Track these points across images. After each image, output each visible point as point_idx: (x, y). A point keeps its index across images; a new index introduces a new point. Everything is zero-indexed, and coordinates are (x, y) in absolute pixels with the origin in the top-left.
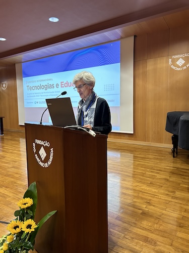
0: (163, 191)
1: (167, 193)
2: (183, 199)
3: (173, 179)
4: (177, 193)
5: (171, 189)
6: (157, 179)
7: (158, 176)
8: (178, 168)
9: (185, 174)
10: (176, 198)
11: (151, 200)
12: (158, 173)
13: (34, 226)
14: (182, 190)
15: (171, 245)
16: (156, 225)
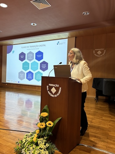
0: (96, 117)
1: (98, 118)
2: (107, 120)
3: (99, 112)
4: (103, 118)
5: (100, 116)
6: (92, 112)
7: (92, 111)
8: (100, 107)
9: (105, 110)
10: (104, 120)
11: (91, 121)
12: (91, 109)
13: (52, 124)
14: (105, 116)
15: (108, 138)
16: (98, 131)
